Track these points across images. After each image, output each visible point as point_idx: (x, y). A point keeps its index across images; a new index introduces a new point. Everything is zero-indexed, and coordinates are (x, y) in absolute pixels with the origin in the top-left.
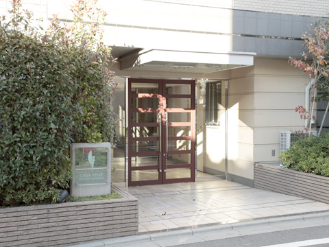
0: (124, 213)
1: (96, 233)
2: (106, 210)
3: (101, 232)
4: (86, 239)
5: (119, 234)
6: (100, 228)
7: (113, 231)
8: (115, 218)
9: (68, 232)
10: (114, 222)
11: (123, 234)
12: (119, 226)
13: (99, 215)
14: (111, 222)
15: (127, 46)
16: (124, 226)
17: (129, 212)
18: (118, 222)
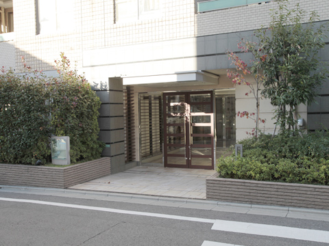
1: (46, 183)
5: (55, 186)
12: (55, 182)
16: (57, 182)
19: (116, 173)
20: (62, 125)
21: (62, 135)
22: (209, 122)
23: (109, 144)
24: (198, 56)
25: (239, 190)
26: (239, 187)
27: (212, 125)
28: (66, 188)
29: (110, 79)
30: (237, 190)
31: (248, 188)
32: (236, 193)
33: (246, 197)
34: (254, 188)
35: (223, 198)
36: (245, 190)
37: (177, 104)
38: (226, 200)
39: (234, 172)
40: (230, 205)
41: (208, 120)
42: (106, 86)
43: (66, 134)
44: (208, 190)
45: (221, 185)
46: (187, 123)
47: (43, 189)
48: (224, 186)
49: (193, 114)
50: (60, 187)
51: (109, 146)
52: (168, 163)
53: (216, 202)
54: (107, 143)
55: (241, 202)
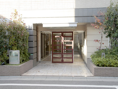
0: (16, 70)
1: (9, 74)
2: (11, 68)
3: (10, 74)
4: (6, 75)
5: (15, 75)
6: (10, 73)
7: (13, 74)
8: (14, 71)
9: (2, 73)
10: (13, 72)
11: (16, 75)
12: (15, 73)
13: (9, 69)
14: (12, 72)
15: (40, 23)
16: (16, 73)
17: (17, 70)
18: (14, 72)
19: (35, 66)
20: (15, 45)
21: (16, 49)
22: (72, 44)
23: (33, 53)
24: (75, 17)
25: (109, 72)
26: (109, 70)
27: (72, 45)
28: (21, 76)
29: (33, 24)
30: (108, 71)
31: (113, 70)
32: (107, 73)
33: (112, 74)
34: (115, 70)
35: (102, 75)
36: (111, 72)
37: (58, 36)
38: (103, 76)
39: (105, 64)
40: (106, 78)
41: (71, 43)
42: (31, 27)
43: (18, 49)
44: (95, 72)
45: (101, 70)
46: (62, 44)
47: (8, 77)
48: (102, 70)
49: (65, 41)
50: (18, 75)
51: (32, 54)
52: (53, 61)
53: (100, 77)
54: (31, 53)
55: (110, 76)
